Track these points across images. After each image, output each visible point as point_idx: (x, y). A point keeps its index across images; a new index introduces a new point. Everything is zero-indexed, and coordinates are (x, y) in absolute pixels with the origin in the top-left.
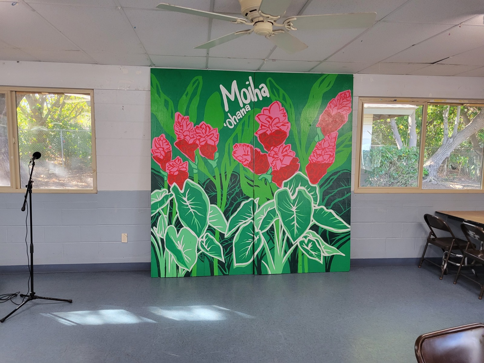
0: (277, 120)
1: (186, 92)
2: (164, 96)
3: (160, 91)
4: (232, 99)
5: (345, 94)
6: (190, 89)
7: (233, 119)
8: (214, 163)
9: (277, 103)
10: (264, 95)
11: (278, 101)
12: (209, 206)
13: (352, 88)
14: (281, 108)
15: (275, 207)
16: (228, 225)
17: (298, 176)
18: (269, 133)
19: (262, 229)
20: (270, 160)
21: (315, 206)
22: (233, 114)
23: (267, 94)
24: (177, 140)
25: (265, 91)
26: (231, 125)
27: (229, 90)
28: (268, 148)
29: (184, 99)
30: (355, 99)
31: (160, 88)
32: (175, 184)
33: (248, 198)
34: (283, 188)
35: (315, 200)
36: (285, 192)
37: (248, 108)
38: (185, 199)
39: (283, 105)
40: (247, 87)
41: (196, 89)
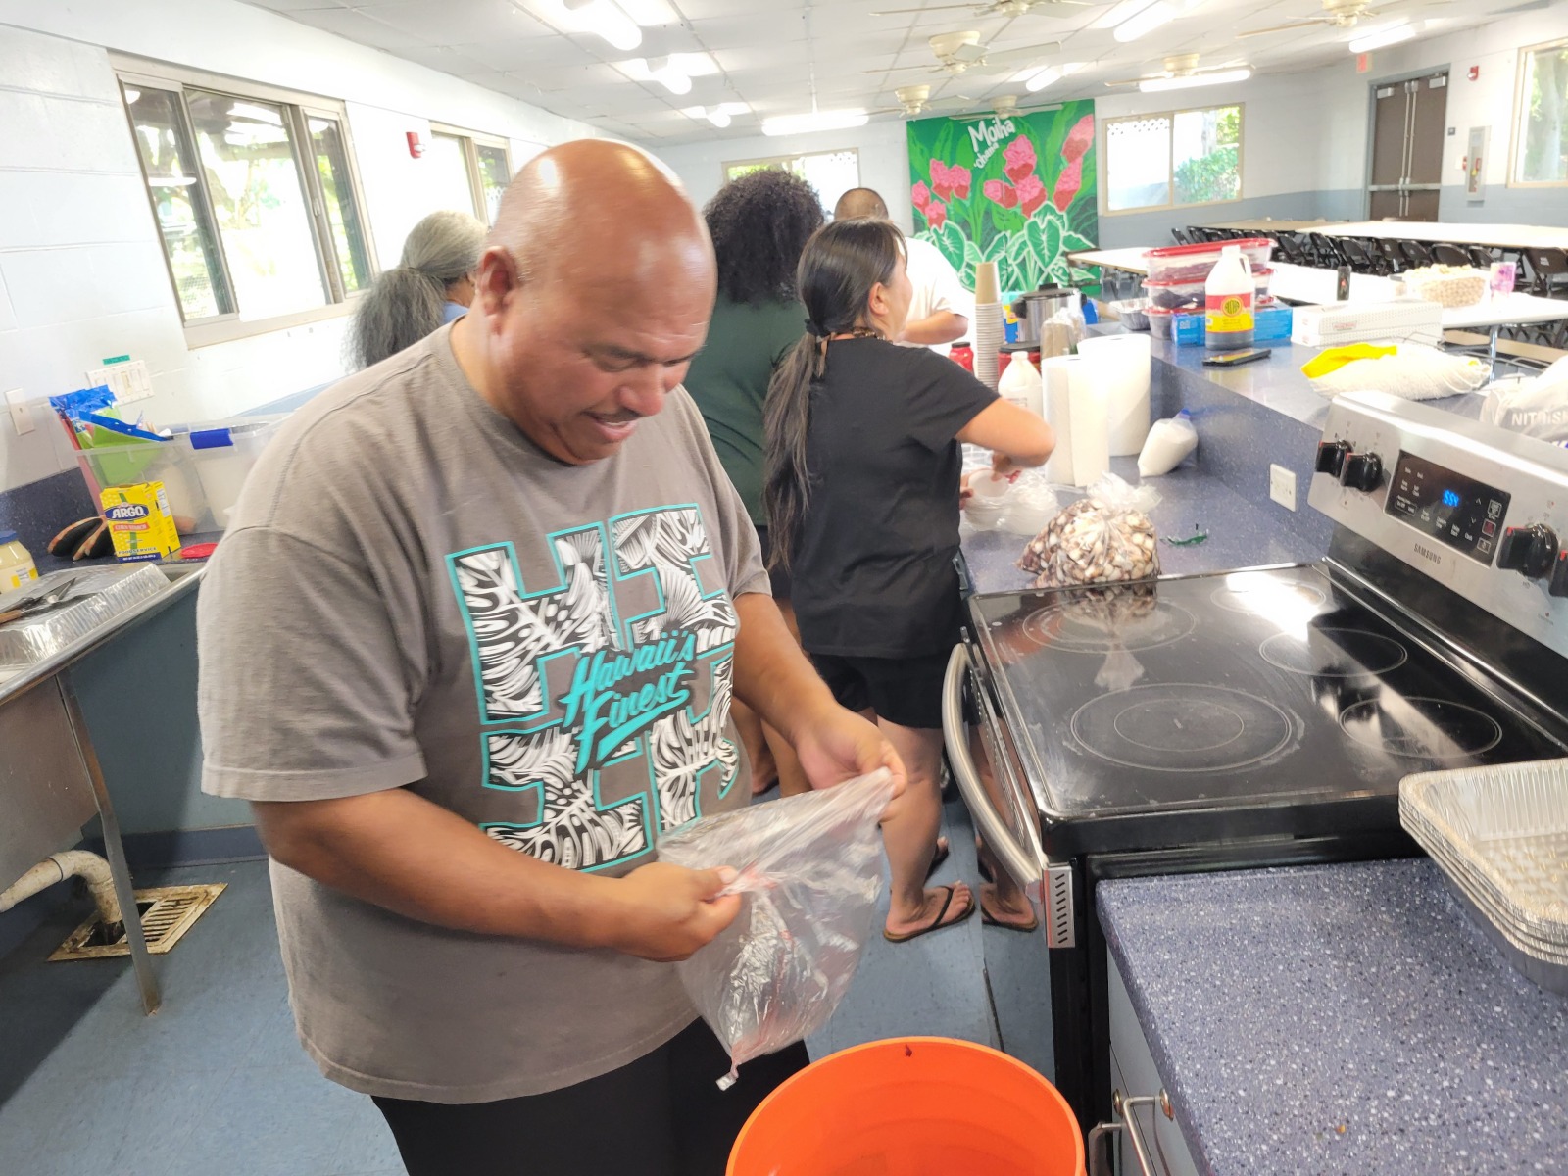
0: (1023, 155)
2: (920, 146)
3: (916, 141)
4: (981, 139)
5: (1087, 119)
6: (942, 135)
7: (982, 158)
8: (967, 203)
10: (1010, 131)
11: (1024, 136)
12: (967, 243)
13: (1093, 112)
14: (1027, 142)
15: (1026, 238)
17: (1047, 206)
19: (1015, 259)
20: (1019, 193)
21: (1064, 233)
22: (982, 153)
23: (1013, 130)
24: (934, 185)
25: (1011, 128)
26: (980, 164)
28: (1016, 182)
29: (938, 146)
30: (1098, 124)
31: (915, 138)
32: (934, 226)
33: (999, 232)
34: (1032, 219)
35: (1064, 226)
36: (1035, 223)
37: (996, 146)
38: (944, 239)
39: (1028, 139)
40: (993, 125)
41: (948, 134)
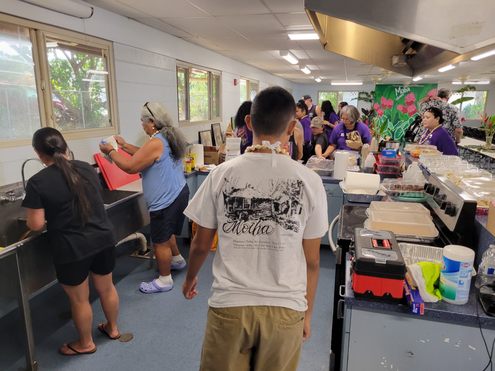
0: (411, 98)
4: (399, 92)
6: (386, 90)
7: (398, 98)
8: (391, 110)
9: (412, 93)
10: (408, 91)
12: (389, 122)
15: (408, 123)
16: (394, 128)
17: (417, 114)
18: (409, 102)
19: (404, 129)
20: (408, 109)
22: (398, 96)
24: (381, 104)
25: (409, 90)
26: (397, 99)
27: (398, 89)
28: (408, 106)
29: (385, 93)
31: (378, 90)
32: (379, 116)
33: (400, 120)
34: (411, 118)
36: (412, 119)
37: (403, 95)
38: (382, 120)
39: (414, 94)
40: (403, 88)
41: (388, 89)
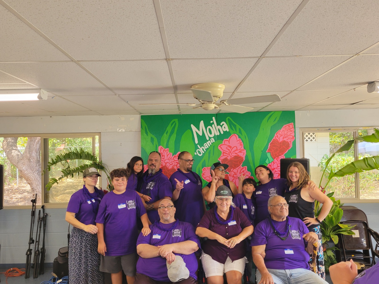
0: (235, 148)
1: (166, 131)
2: (150, 135)
3: (148, 131)
4: (201, 134)
5: (289, 126)
6: (169, 129)
9: (235, 136)
10: (225, 130)
11: (235, 134)
13: (294, 121)
14: (238, 139)
18: (229, 158)
20: (231, 178)
22: (202, 145)
23: (227, 129)
26: (200, 153)
27: (198, 129)
30: (297, 130)
31: (147, 129)
37: (213, 140)
39: (239, 137)
40: (211, 125)
41: (174, 128)
